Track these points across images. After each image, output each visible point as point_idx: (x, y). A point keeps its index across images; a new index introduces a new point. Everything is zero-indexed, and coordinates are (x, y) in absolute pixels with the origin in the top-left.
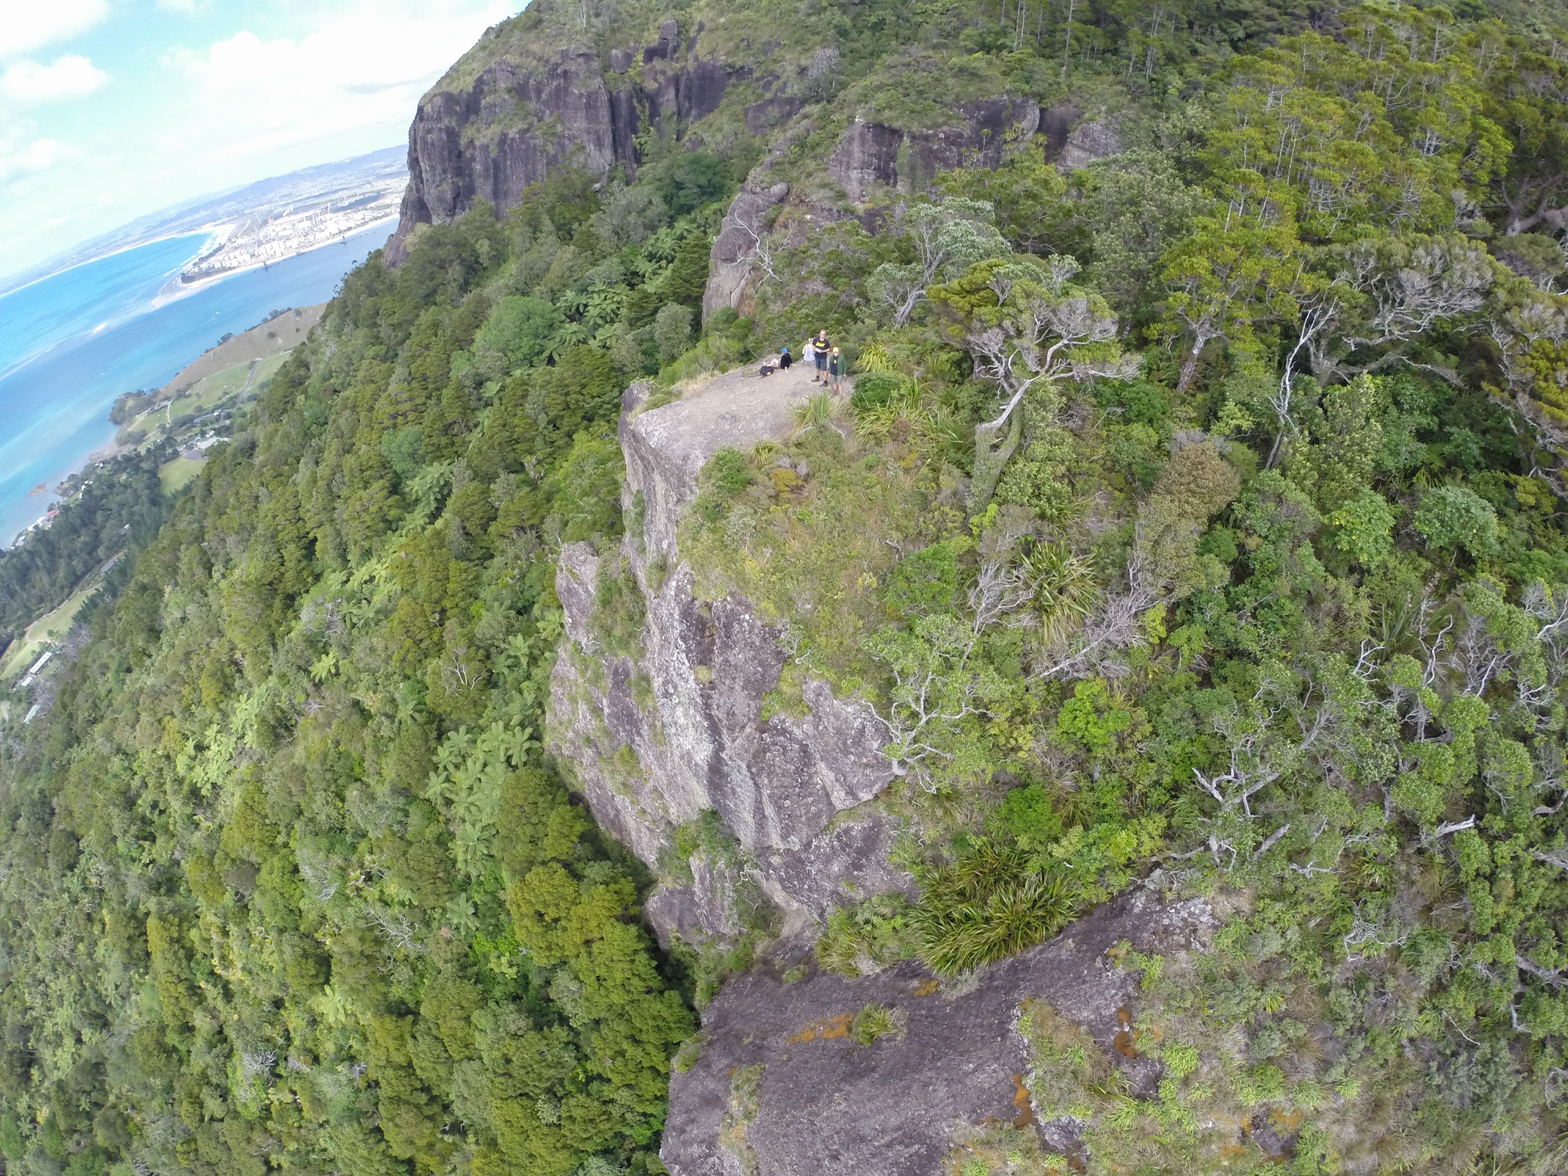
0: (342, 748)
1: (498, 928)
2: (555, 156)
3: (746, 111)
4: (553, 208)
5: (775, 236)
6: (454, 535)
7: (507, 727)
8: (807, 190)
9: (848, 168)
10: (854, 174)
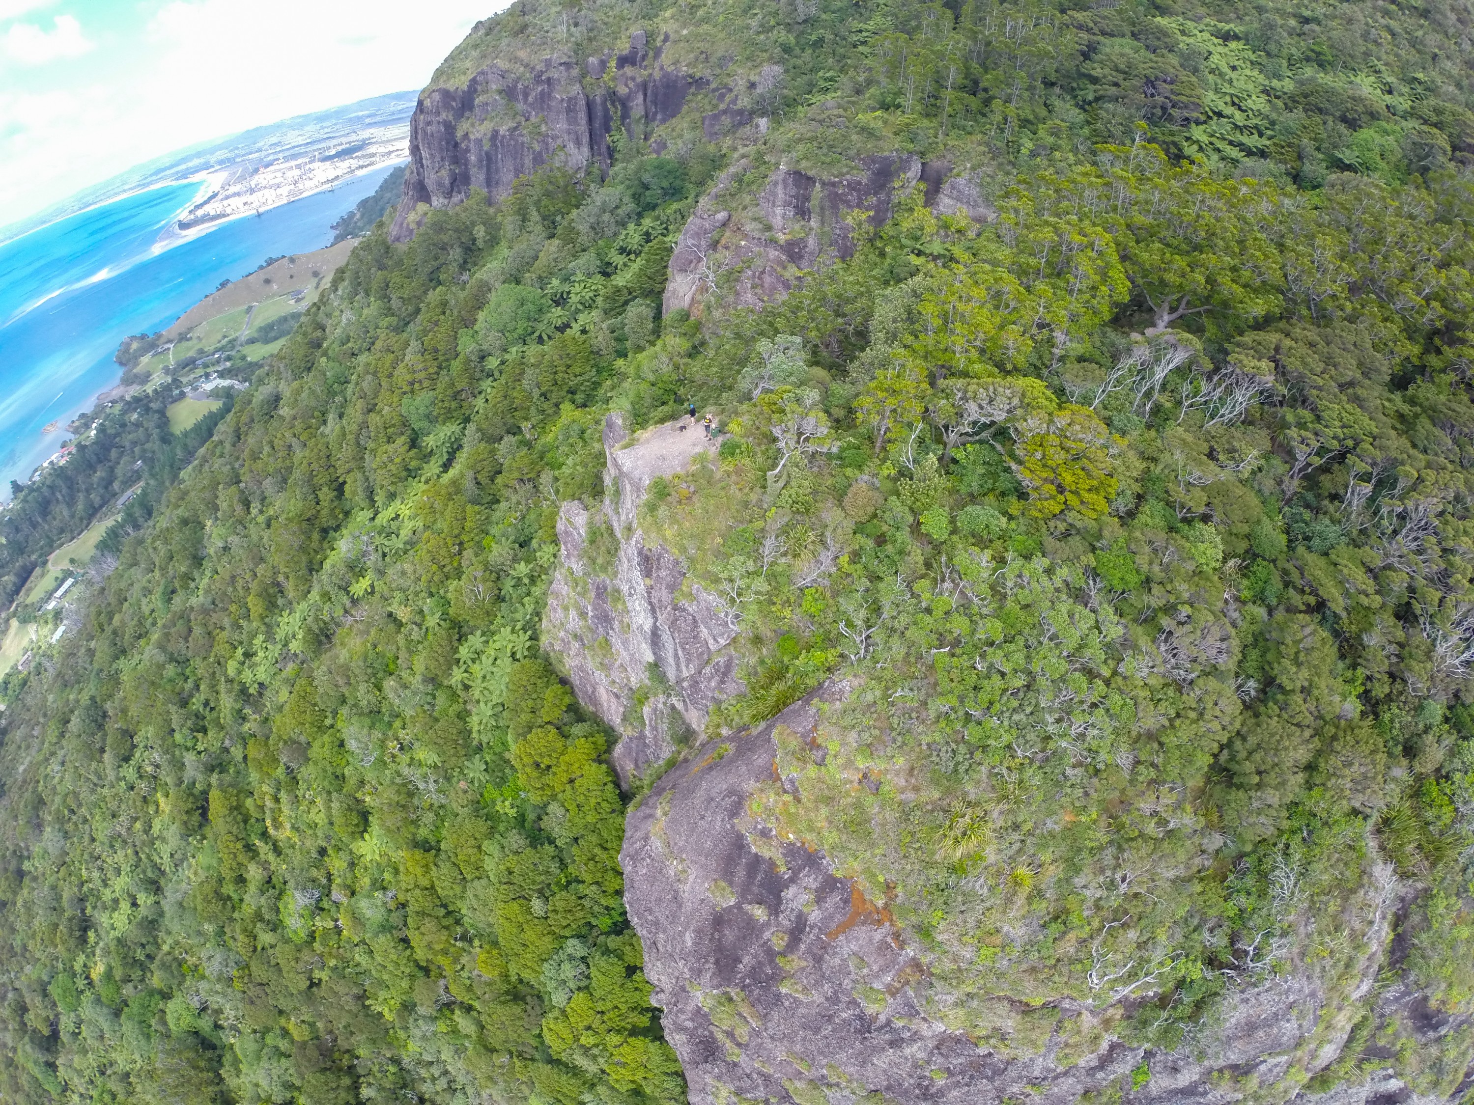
0: (379, 649)
1: (504, 780)
2: (540, 153)
3: (703, 119)
4: (539, 201)
5: (718, 255)
6: (468, 484)
7: (513, 631)
8: (743, 220)
9: (774, 205)
10: (779, 210)
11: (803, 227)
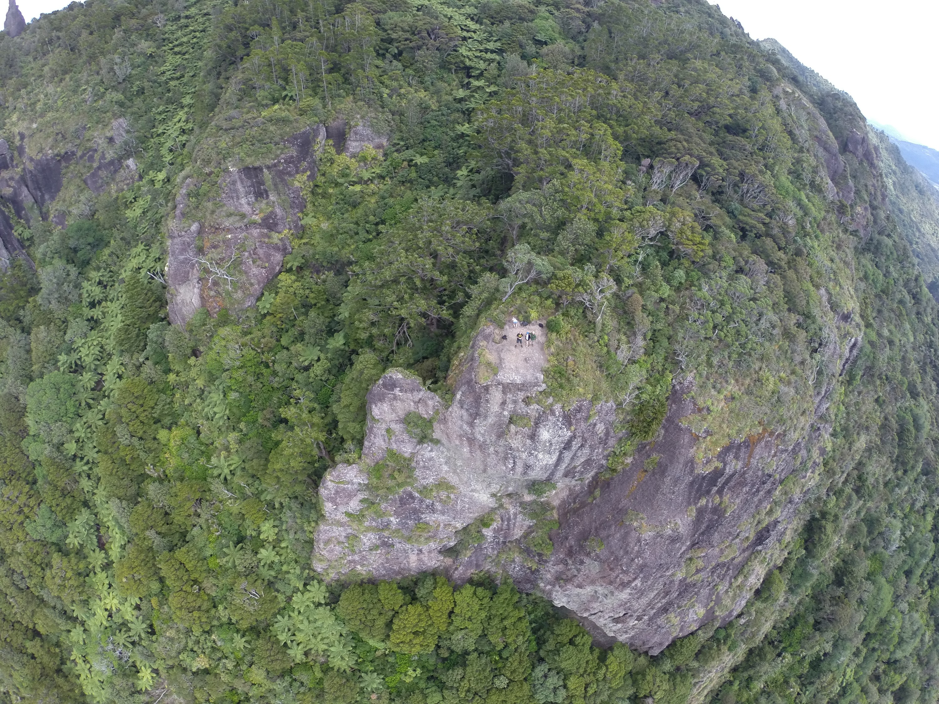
3: (85, 181)
8: (219, 221)
9: (238, 198)
10: (243, 201)
11: (267, 204)
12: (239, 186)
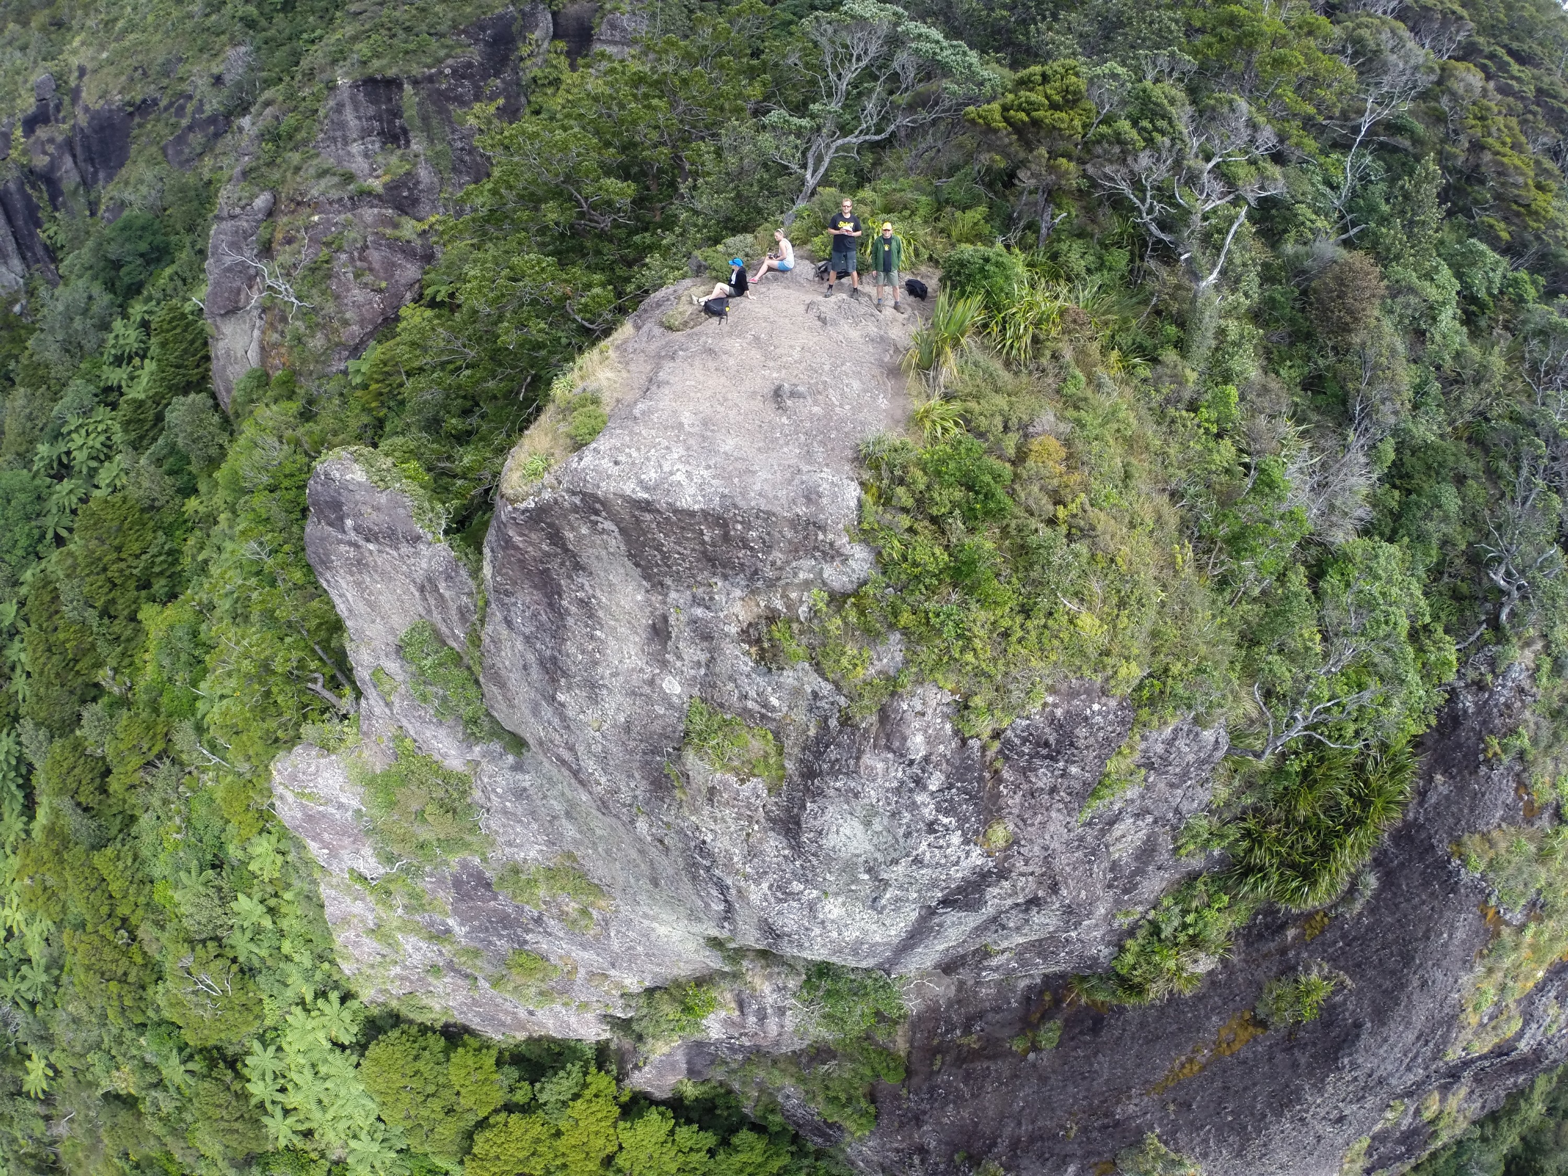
7: (306, 1009)
8: (302, 188)
9: (346, 143)
10: (356, 148)
11: (402, 158)
12: (349, 116)
